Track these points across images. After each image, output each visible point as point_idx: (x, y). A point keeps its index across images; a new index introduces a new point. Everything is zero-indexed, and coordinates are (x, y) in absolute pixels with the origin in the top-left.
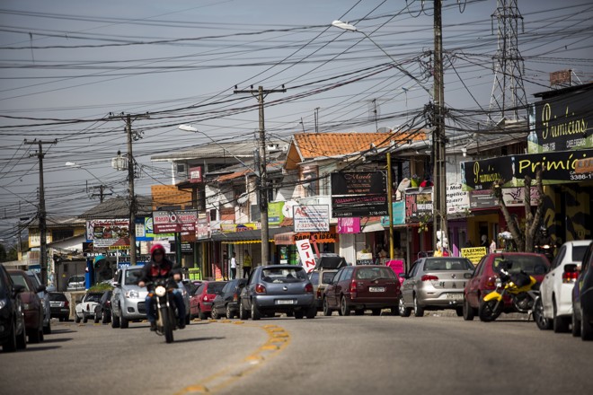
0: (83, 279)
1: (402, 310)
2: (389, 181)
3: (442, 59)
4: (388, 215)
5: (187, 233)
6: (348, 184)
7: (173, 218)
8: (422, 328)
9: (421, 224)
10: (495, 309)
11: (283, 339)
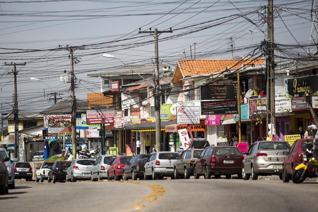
0: (43, 154)
1: (244, 175)
2: (238, 91)
3: (273, 11)
4: (237, 113)
5: (109, 124)
6: (212, 93)
7: (100, 114)
8: (253, 187)
9: (258, 119)
10: (302, 175)
11: (160, 193)
